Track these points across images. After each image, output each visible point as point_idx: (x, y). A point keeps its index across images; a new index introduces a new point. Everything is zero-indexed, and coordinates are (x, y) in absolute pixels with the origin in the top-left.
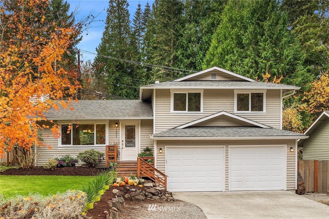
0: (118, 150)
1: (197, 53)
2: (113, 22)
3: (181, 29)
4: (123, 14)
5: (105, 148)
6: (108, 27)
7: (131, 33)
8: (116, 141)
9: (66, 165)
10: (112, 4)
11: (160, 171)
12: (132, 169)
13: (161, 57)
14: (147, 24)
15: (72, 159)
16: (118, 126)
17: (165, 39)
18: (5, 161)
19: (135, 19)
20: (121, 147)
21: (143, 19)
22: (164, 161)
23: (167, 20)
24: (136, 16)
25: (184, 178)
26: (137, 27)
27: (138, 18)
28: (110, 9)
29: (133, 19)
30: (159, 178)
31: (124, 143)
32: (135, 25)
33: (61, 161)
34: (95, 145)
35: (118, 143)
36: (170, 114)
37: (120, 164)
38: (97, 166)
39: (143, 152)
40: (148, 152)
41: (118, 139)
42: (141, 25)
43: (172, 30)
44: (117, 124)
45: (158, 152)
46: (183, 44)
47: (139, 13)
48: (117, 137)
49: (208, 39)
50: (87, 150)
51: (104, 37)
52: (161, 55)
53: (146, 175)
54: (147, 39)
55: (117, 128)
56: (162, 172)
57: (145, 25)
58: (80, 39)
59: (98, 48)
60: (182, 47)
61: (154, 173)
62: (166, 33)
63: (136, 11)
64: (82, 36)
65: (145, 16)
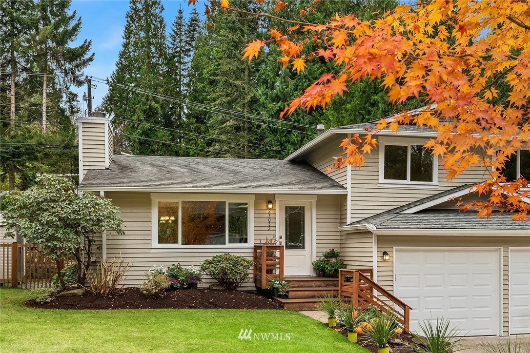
1: (291, 94)
2: (137, 36)
4: (154, 24)
6: (128, 44)
7: (168, 57)
8: (269, 237)
9: (179, 285)
10: (135, 5)
12: (321, 292)
13: (228, 98)
14: (193, 43)
15: (189, 273)
16: (273, 206)
17: (237, 67)
19: (174, 34)
21: (187, 35)
22: (392, 278)
23: (240, 37)
24: (174, 28)
26: (177, 47)
27: (179, 33)
28: (131, 14)
29: (170, 34)
31: (283, 240)
32: (174, 45)
34: (228, 245)
36: (379, 185)
37: (292, 283)
41: (273, 233)
42: (183, 44)
44: (270, 202)
45: (380, 259)
46: (267, 79)
47: (179, 25)
48: (272, 229)
49: (308, 72)
50: (218, 254)
51: (120, 60)
52: (229, 94)
54: (196, 67)
55: (271, 212)
57: (190, 44)
58: (90, 59)
59: (110, 79)
60: (265, 82)
62: (237, 57)
63: (176, 20)
64: (93, 54)
65: (191, 31)
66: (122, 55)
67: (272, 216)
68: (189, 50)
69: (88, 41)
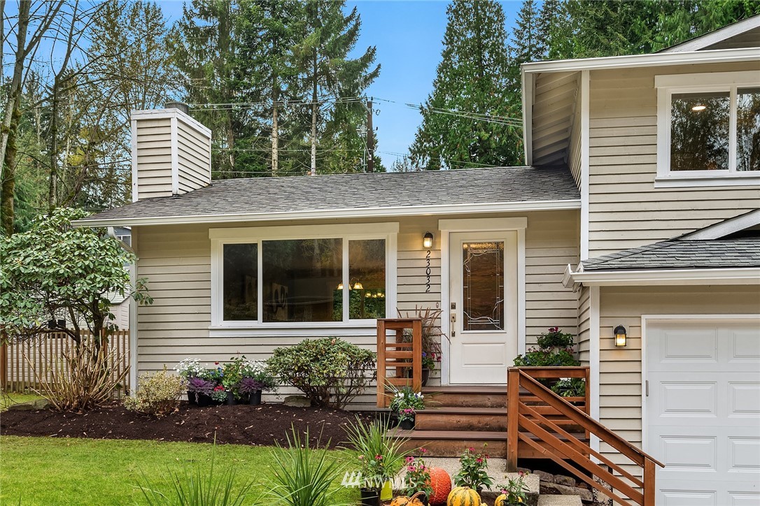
0: (435, 339)
2: (462, 38)
3: (644, 30)
4: (488, 17)
5: (375, 332)
6: (451, 51)
7: (509, 63)
8: (425, 306)
9: (223, 396)
11: (618, 434)
12: (487, 419)
14: (549, 38)
15: (250, 372)
16: (434, 244)
18: (24, 376)
19: (520, 29)
20: (445, 329)
21: (540, 28)
22: (638, 389)
23: (606, 11)
24: (520, 20)
25: (735, 471)
26: (525, 48)
27: (528, 25)
28: (455, 6)
29: (514, 29)
30: (610, 470)
31: (459, 312)
32: (519, 44)
33: (205, 379)
34: (347, 322)
35: (431, 312)
36: (656, 185)
37: (438, 397)
38: (345, 403)
39: (538, 348)
40: (556, 351)
41: (435, 297)
42: (534, 41)
43: (620, 35)
44: (429, 235)
45: (607, 345)
47: (528, 13)
48: (432, 289)
51: (441, 78)
53: (543, 452)
55: (432, 255)
56: (626, 437)
57: (544, 40)
58: (375, 74)
59: (425, 106)
61: (587, 441)
62: (602, 44)
63: (523, 6)
64: (379, 66)
65: (546, 19)
66: (443, 68)
67: (433, 263)
68: (542, 49)
69: (372, 48)
